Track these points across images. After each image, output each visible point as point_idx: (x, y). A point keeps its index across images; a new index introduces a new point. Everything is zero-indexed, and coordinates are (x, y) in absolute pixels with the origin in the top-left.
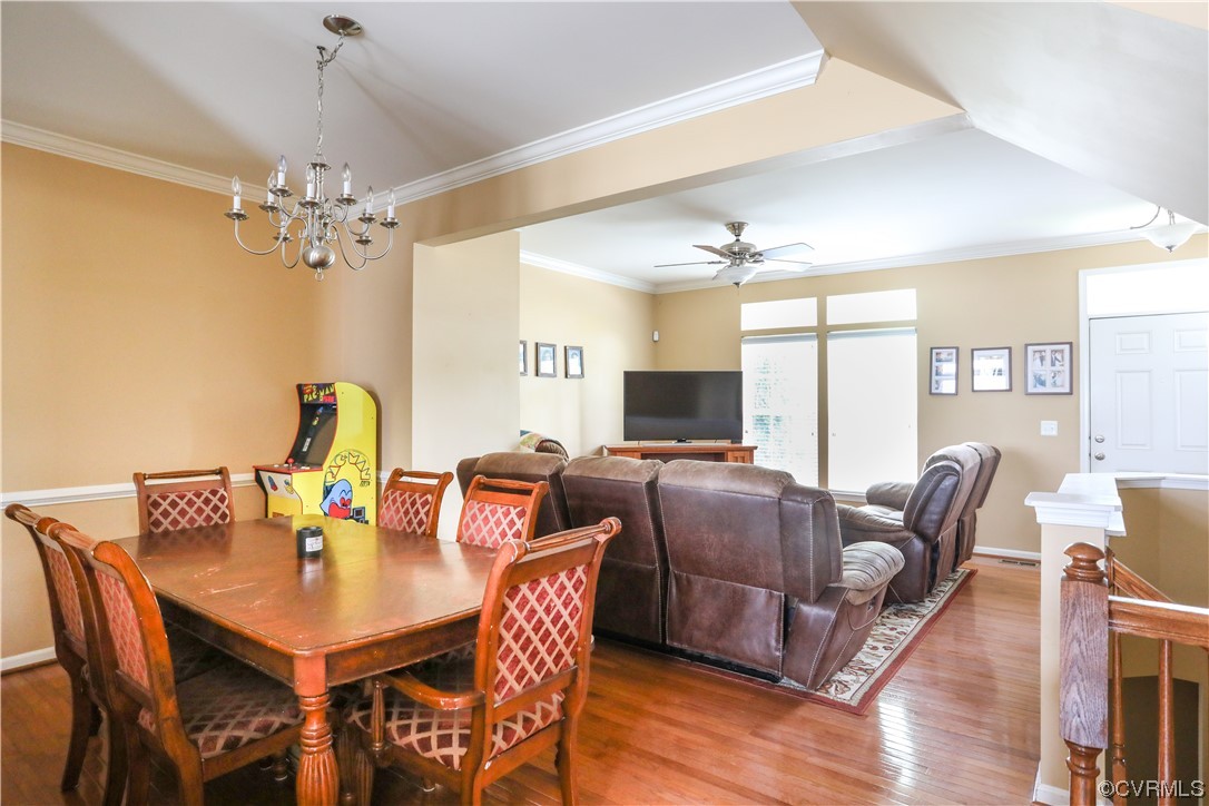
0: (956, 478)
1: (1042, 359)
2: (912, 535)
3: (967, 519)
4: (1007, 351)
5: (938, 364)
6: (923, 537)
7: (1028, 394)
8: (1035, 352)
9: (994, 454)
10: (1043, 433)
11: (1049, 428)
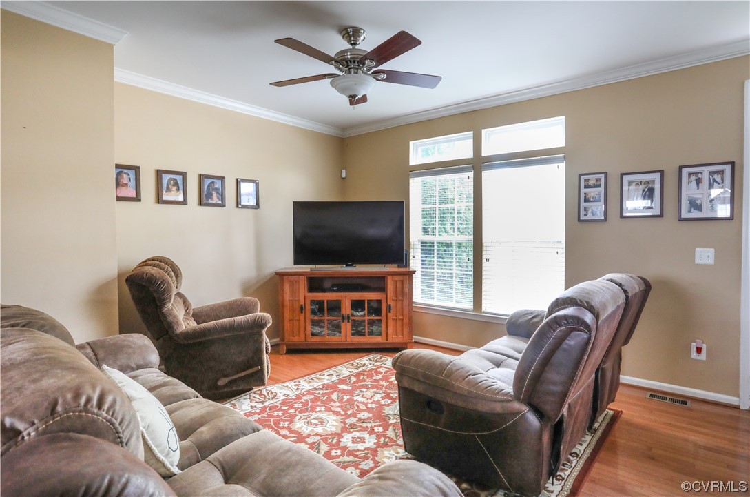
0: (585, 336)
1: (699, 181)
2: (525, 408)
3: (608, 366)
4: (659, 174)
5: (587, 190)
6: (540, 414)
7: (681, 219)
8: (690, 174)
9: (643, 287)
10: (698, 261)
11: (705, 256)
